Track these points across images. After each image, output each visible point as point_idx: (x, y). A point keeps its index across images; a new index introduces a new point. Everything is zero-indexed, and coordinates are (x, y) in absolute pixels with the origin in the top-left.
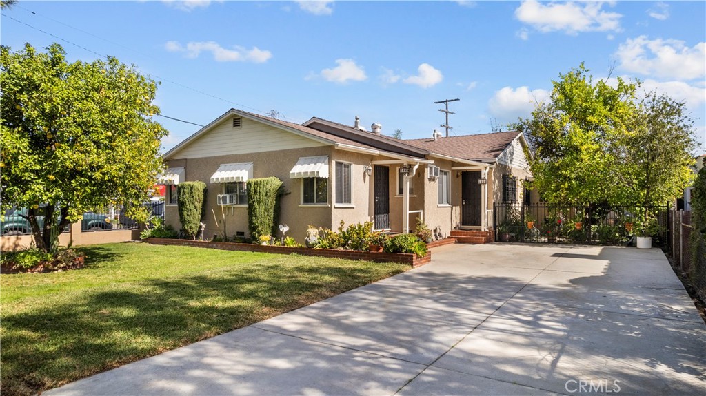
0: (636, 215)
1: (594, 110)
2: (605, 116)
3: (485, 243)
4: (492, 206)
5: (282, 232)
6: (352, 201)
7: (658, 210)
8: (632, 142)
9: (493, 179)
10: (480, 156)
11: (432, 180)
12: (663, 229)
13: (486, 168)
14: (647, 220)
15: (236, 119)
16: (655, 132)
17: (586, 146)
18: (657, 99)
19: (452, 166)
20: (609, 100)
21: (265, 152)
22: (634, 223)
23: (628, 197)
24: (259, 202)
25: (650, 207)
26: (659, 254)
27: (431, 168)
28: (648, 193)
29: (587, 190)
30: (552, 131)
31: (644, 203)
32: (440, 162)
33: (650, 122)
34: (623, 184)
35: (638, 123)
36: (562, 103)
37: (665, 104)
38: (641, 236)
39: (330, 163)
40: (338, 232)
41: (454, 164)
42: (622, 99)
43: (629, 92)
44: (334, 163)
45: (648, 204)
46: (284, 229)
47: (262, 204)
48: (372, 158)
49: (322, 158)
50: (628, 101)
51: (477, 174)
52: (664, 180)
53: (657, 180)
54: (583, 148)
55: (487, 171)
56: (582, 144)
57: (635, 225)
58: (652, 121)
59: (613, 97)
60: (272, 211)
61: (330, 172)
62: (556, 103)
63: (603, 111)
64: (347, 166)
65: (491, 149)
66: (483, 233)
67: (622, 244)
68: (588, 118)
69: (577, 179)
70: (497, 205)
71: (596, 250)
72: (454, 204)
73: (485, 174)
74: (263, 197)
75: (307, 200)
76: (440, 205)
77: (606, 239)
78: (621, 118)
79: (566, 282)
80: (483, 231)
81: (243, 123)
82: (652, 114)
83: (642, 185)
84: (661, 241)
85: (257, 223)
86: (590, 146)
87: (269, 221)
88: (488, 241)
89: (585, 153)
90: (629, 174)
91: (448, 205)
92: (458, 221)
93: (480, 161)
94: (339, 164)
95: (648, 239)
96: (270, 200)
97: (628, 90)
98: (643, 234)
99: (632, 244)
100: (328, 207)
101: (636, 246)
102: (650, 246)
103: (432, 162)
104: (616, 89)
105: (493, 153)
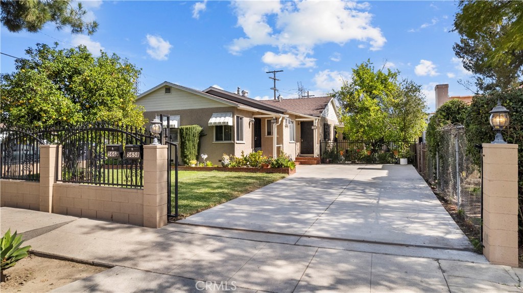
0: (399, 146)
1: (376, 87)
2: (382, 91)
3: (317, 164)
4: (319, 143)
5: (203, 159)
6: (244, 139)
7: (410, 144)
8: (396, 106)
9: (320, 126)
10: (312, 113)
11: (286, 126)
12: (412, 153)
13: (316, 119)
14: (405, 149)
15: (168, 89)
16: (408, 101)
17: (372, 108)
18: (408, 82)
19: (296, 118)
20: (384, 81)
21: (189, 110)
22: (399, 151)
23: (395, 136)
24: (189, 140)
25: (406, 142)
26: (411, 166)
27: (286, 120)
28: (405, 134)
29: (374, 133)
30: (354, 99)
31: (404, 140)
32: (291, 116)
33: (405, 95)
34: (392, 129)
35: (399, 96)
36: (359, 82)
37: (412, 85)
38: (402, 158)
39: (233, 117)
40: (242, 157)
41: (297, 117)
42: (390, 80)
43: (394, 77)
44: (235, 116)
45: (405, 140)
46: (205, 157)
47: (190, 142)
48: (253, 113)
49: (229, 113)
50: (394, 82)
51: (311, 123)
52: (413, 127)
53: (409, 127)
54: (371, 109)
55: (317, 121)
56: (370, 106)
57: (399, 152)
58: (406, 94)
59: (386, 80)
60: (196, 146)
61: (233, 122)
62: (355, 82)
63: (381, 87)
64: (241, 119)
65: (317, 108)
67: (393, 163)
68: (373, 92)
69: (367, 126)
70: (322, 141)
71: (380, 166)
72: (297, 141)
73: (316, 123)
74: (191, 137)
75: (217, 139)
77: (383, 161)
78: (390, 91)
79: (371, 179)
80: (315, 157)
81: (172, 91)
82: (406, 90)
83: (402, 130)
84: (412, 161)
85: (187, 153)
86: (375, 108)
87: (195, 152)
88: (318, 163)
89: (372, 111)
90: (395, 123)
91: (293, 142)
92: (299, 152)
93: (312, 115)
94: (238, 117)
95: (406, 159)
96: (196, 139)
97: (394, 76)
98: (403, 157)
99: (398, 163)
100: (232, 143)
101: (399, 164)
102: (407, 163)
103: (288, 116)
104: (387, 75)
105: (319, 110)
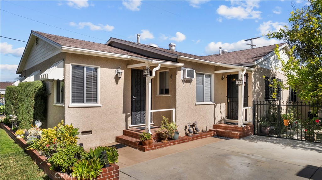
9: (253, 80)
10: (243, 62)
13: (243, 70)
15: (37, 39)
19: (215, 70)
21: (44, 61)
27: (184, 71)
39: (64, 66)
41: (217, 68)
44: (68, 66)
46: (38, 124)
49: (60, 62)
55: (244, 73)
66: (239, 128)
70: (256, 103)
72: (218, 102)
75: (58, 100)
76: (197, 103)
81: (39, 41)
91: (211, 103)
92: (224, 116)
100: (64, 107)
105: (254, 59)
